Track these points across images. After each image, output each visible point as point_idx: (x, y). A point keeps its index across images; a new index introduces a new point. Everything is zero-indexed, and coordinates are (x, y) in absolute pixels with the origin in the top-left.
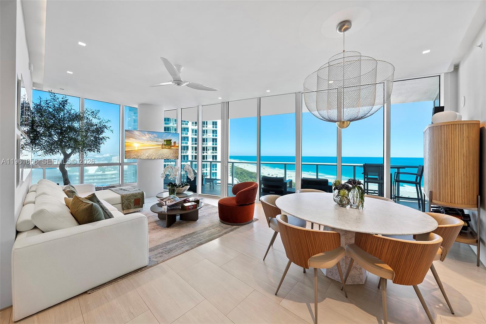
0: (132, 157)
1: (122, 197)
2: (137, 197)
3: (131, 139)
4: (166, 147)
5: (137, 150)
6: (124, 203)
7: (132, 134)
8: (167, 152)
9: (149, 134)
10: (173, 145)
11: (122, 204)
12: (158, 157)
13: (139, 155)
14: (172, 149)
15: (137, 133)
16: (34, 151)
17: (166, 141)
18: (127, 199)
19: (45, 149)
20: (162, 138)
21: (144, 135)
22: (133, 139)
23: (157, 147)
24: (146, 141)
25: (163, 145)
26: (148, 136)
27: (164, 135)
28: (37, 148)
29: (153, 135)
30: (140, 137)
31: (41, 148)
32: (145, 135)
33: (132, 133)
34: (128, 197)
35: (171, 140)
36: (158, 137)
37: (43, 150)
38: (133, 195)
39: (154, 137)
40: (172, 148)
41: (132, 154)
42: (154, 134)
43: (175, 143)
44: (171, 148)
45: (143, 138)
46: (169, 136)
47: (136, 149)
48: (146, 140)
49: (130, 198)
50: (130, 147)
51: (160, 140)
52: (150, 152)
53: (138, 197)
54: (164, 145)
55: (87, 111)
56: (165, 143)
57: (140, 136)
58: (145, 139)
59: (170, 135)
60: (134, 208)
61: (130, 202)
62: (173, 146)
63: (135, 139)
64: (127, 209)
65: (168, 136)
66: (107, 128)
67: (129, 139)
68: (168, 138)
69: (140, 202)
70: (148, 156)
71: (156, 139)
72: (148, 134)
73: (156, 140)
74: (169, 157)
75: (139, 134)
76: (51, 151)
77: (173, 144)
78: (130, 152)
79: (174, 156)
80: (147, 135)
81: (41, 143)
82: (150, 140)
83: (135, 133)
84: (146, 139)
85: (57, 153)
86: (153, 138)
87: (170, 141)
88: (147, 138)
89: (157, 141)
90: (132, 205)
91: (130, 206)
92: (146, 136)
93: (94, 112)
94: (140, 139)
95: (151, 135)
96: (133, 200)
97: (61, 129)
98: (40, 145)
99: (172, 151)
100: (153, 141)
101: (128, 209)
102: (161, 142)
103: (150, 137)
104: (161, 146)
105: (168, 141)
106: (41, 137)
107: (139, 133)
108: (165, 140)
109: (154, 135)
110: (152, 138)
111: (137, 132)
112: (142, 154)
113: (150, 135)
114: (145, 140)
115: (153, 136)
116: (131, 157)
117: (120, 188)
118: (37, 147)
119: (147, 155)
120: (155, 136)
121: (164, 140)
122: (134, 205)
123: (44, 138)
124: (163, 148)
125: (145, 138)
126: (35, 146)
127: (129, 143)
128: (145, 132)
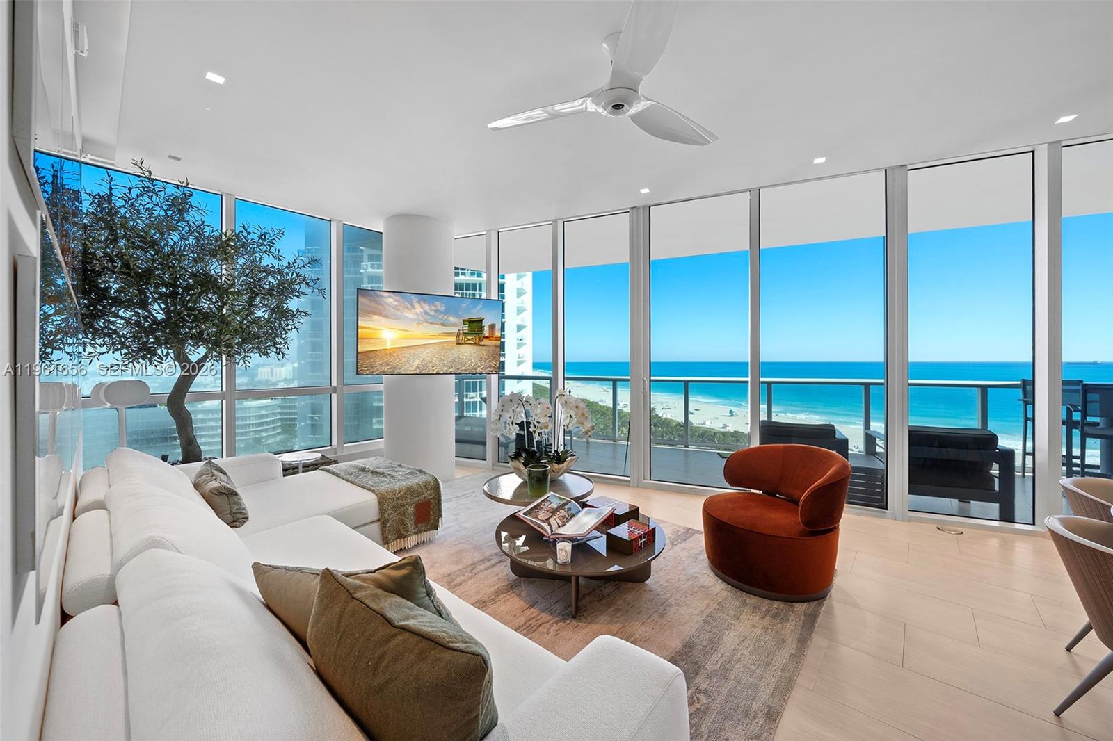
0: (378, 370)
1: (382, 500)
2: (422, 497)
3: (376, 317)
4: (469, 340)
5: (391, 349)
6: (388, 520)
7: (378, 303)
8: (469, 354)
9: (422, 303)
10: (487, 335)
11: (383, 521)
12: (446, 369)
13: (396, 362)
14: (484, 345)
15: (390, 300)
16: (90, 353)
17: (470, 322)
18: (394, 507)
19: (127, 348)
20: (456, 315)
21: (409, 306)
22: (381, 318)
23: (444, 340)
24: (414, 324)
25: (459, 334)
26: (419, 310)
27: (464, 305)
28: (100, 346)
29: (433, 305)
30: (399, 313)
31: (114, 344)
32: (412, 305)
33: (378, 299)
34: (398, 499)
35: (480, 321)
36: (446, 312)
37: (117, 350)
38: (411, 491)
39: (436, 311)
40: (486, 342)
41: (378, 361)
42: (438, 303)
43: (492, 327)
44: (482, 343)
45: (405, 314)
46: (477, 308)
47: (389, 346)
48: (415, 320)
49: (404, 502)
50: (372, 341)
51: (452, 319)
52: (425, 355)
53: (425, 497)
54: (464, 333)
55: (245, 234)
56: (466, 330)
57: (398, 310)
58: (411, 316)
59: (480, 306)
60: (415, 533)
61: (404, 514)
62: (487, 337)
63: (386, 316)
64: (396, 539)
65: (475, 308)
66: (307, 284)
67: (369, 318)
68: (474, 315)
69: (431, 513)
70: (418, 368)
71: (440, 317)
72: (418, 302)
73: (441, 319)
74: (475, 369)
75: (396, 303)
76: (147, 353)
77: (486, 332)
78: (373, 355)
79: (490, 367)
80: (417, 305)
81: (111, 329)
82: (426, 321)
83: (385, 300)
84: (415, 317)
85: (164, 358)
86: (432, 313)
87: (479, 325)
88: (417, 314)
89: (443, 324)
90: (410, 524)
91: (406, 528)
92: (414, 308)
93: (268, 235)
94: (397, 318)
95: (429, 305)
96: (411, 509)
97: (174, 285)
98: (110, 336)
99: (483, 352)
100: (432, 323)
101: (401, 536)
102: (454, 325)
103: (426, 313)
104: (453, 339)
105: (475, 324)
106: (113, 309)
107: (396, 300)
108: (467, 318)
109: (436, 306)
110: (430, 315)
111: (390, 297)
112: (404, 360)
113: (426, 307)
114: (412, 320)
115: (433, 308)
116: (376, 369)
117: (356, 467)
118: (98, 341)
119: (417, 363)
120: (439, 308)
121: (464, 321)
122: (416, 523)
123: (121, 313)
124: (460, 344)
125: (413, 314)
126: (94, 339)
127: (369, 328)
128: (413, 296)
